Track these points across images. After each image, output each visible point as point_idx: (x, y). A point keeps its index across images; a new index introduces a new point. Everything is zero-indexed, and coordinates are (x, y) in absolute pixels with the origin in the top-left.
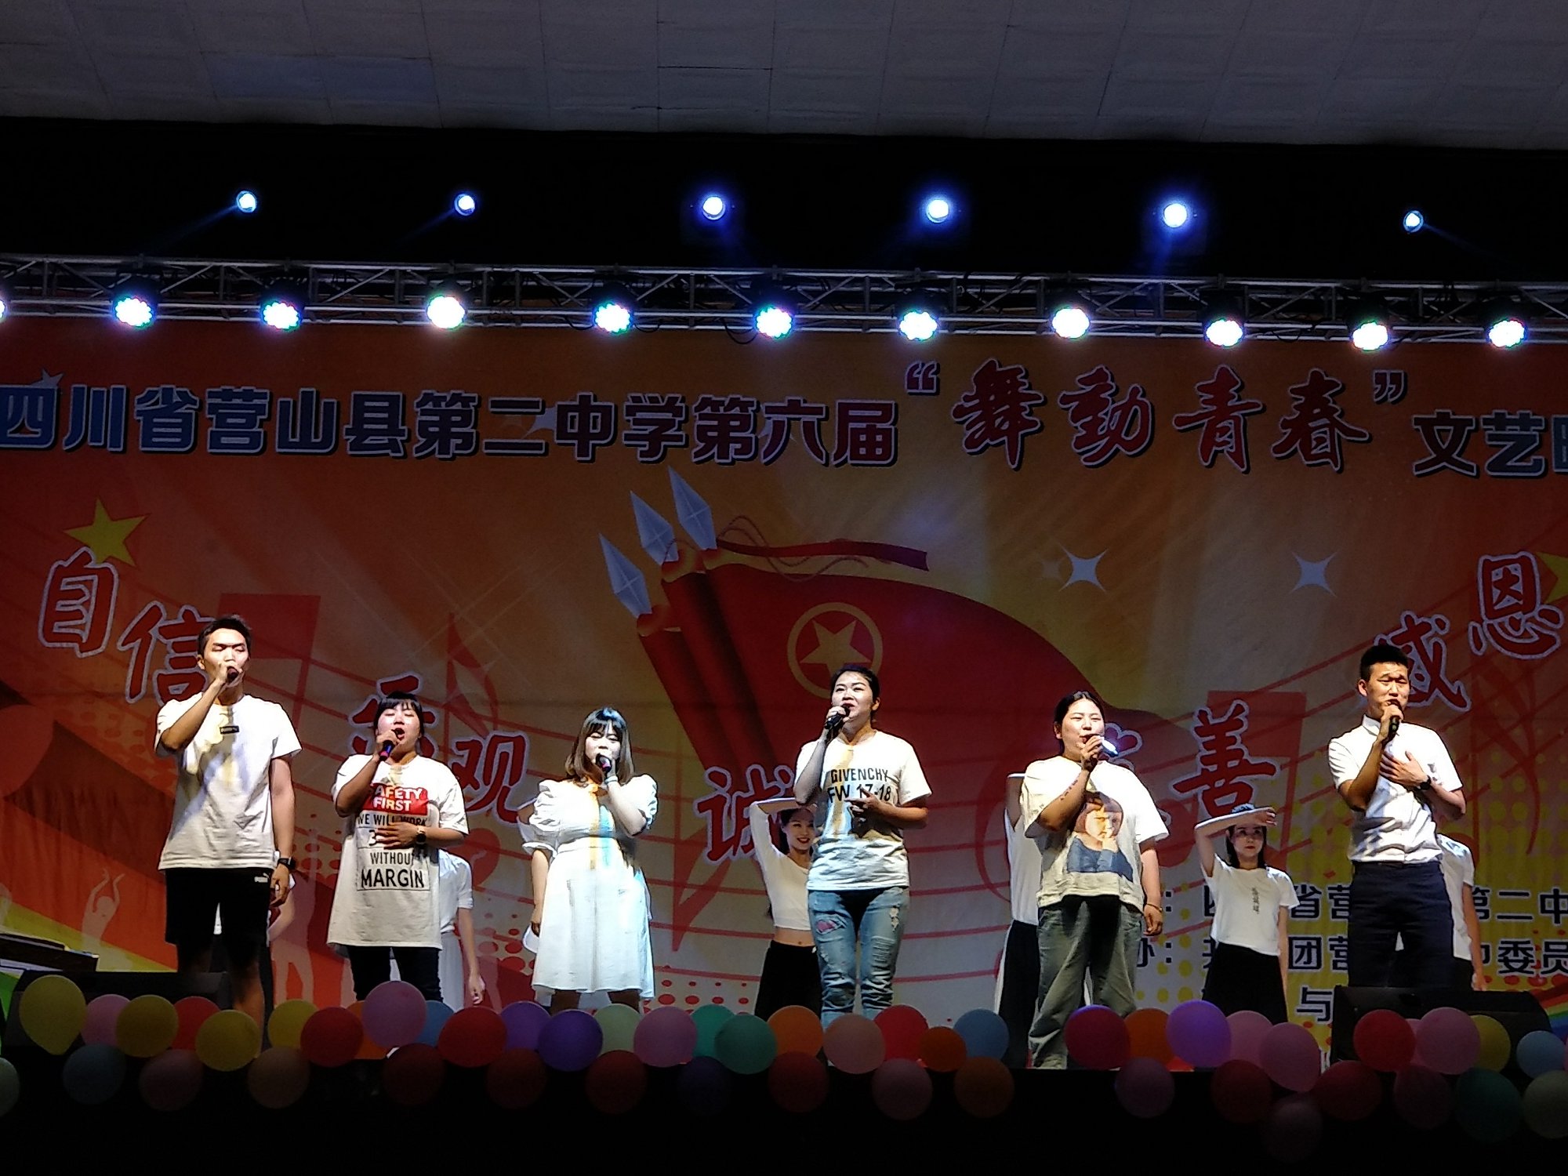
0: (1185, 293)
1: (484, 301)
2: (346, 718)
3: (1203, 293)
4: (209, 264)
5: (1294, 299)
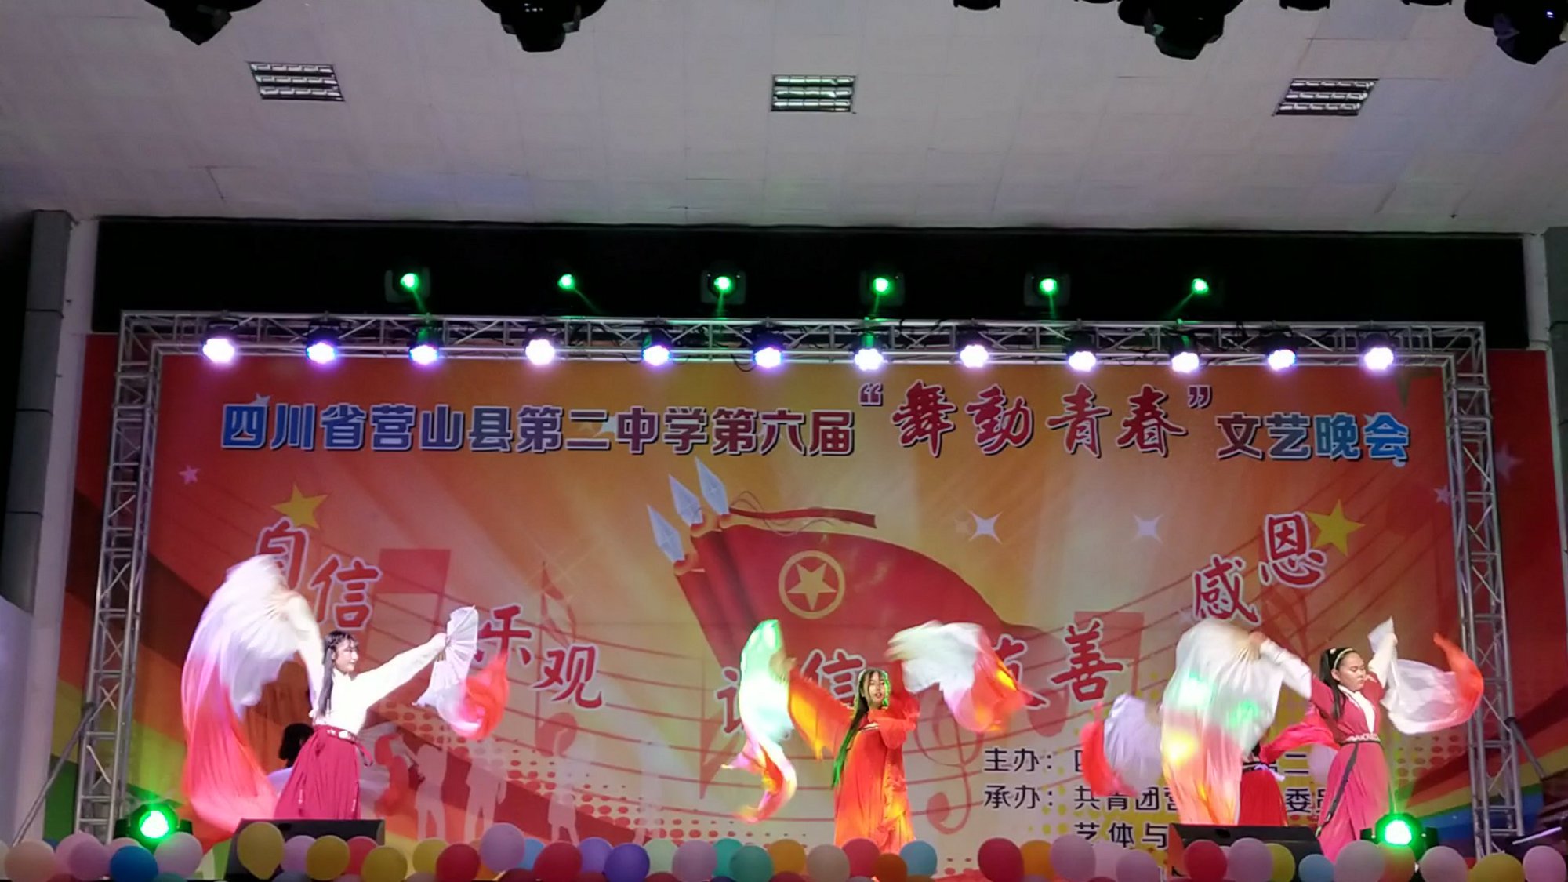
0: (1054, 333)
1: (566, 343)
3: (1067, 333)
4: (373, 318)
5: (1132, 335)
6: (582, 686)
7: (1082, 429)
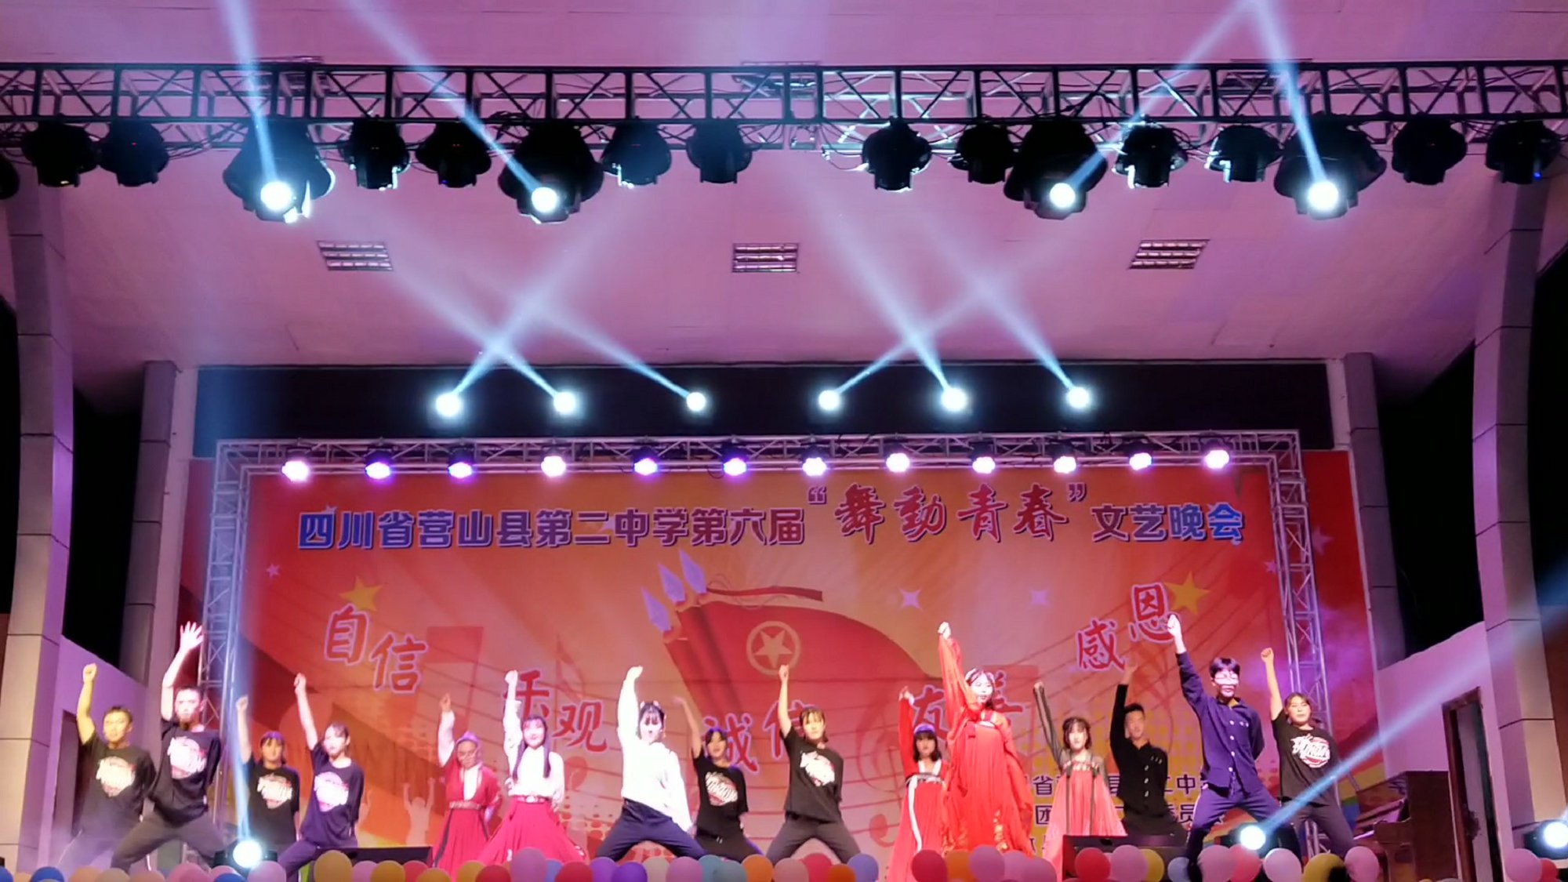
0: (960, 443)
1: (574, 459)
3: (970, 443)
4: (418, 442)
5: (1022, 444)
6: (590, 734)
7: (985, 519)
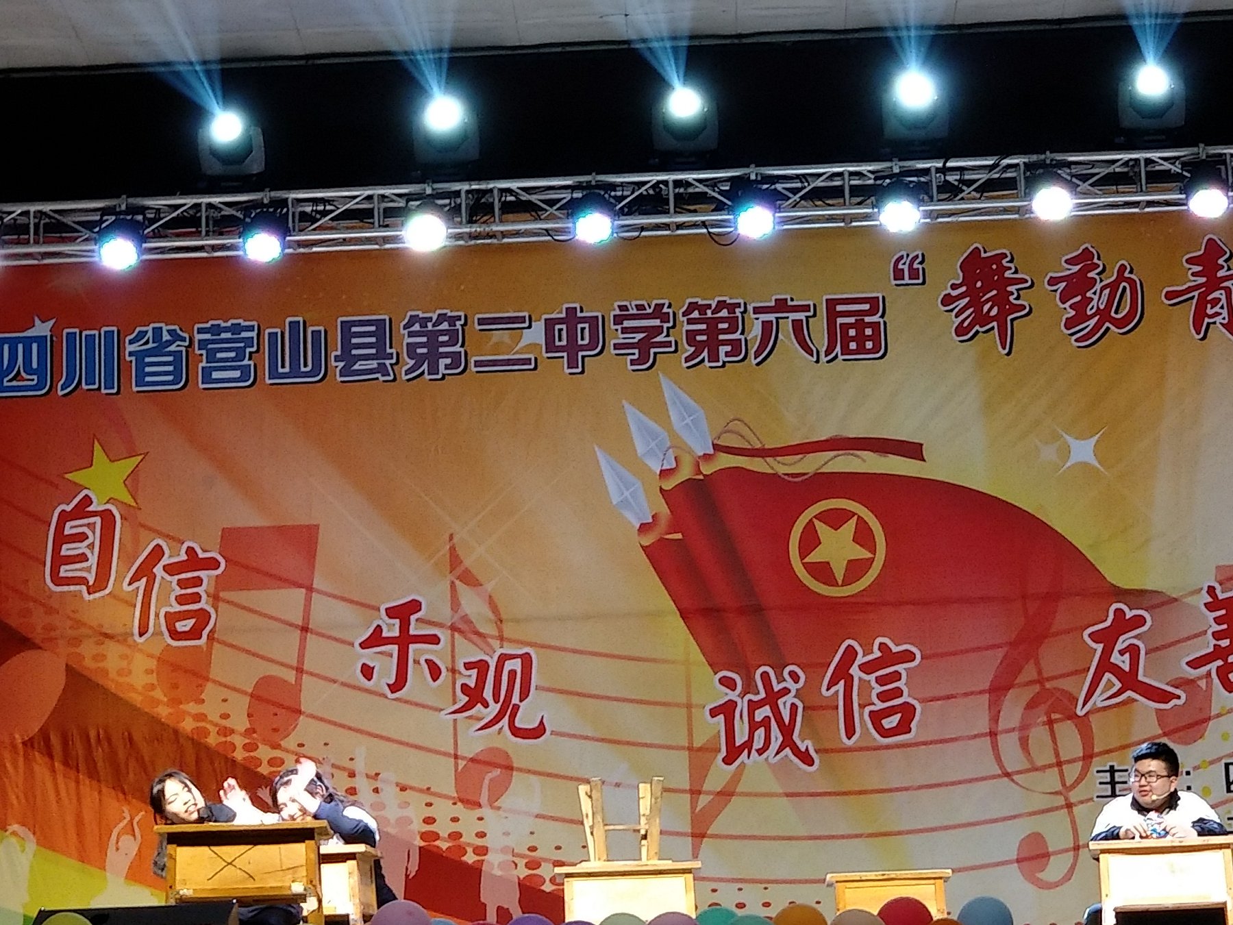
0: (1167, 166)
1: (464, 220)
2: (352, 645)
3: (1184, 165)
4: (190, 201)
6: (516, 708)
7: (1216, 302)
